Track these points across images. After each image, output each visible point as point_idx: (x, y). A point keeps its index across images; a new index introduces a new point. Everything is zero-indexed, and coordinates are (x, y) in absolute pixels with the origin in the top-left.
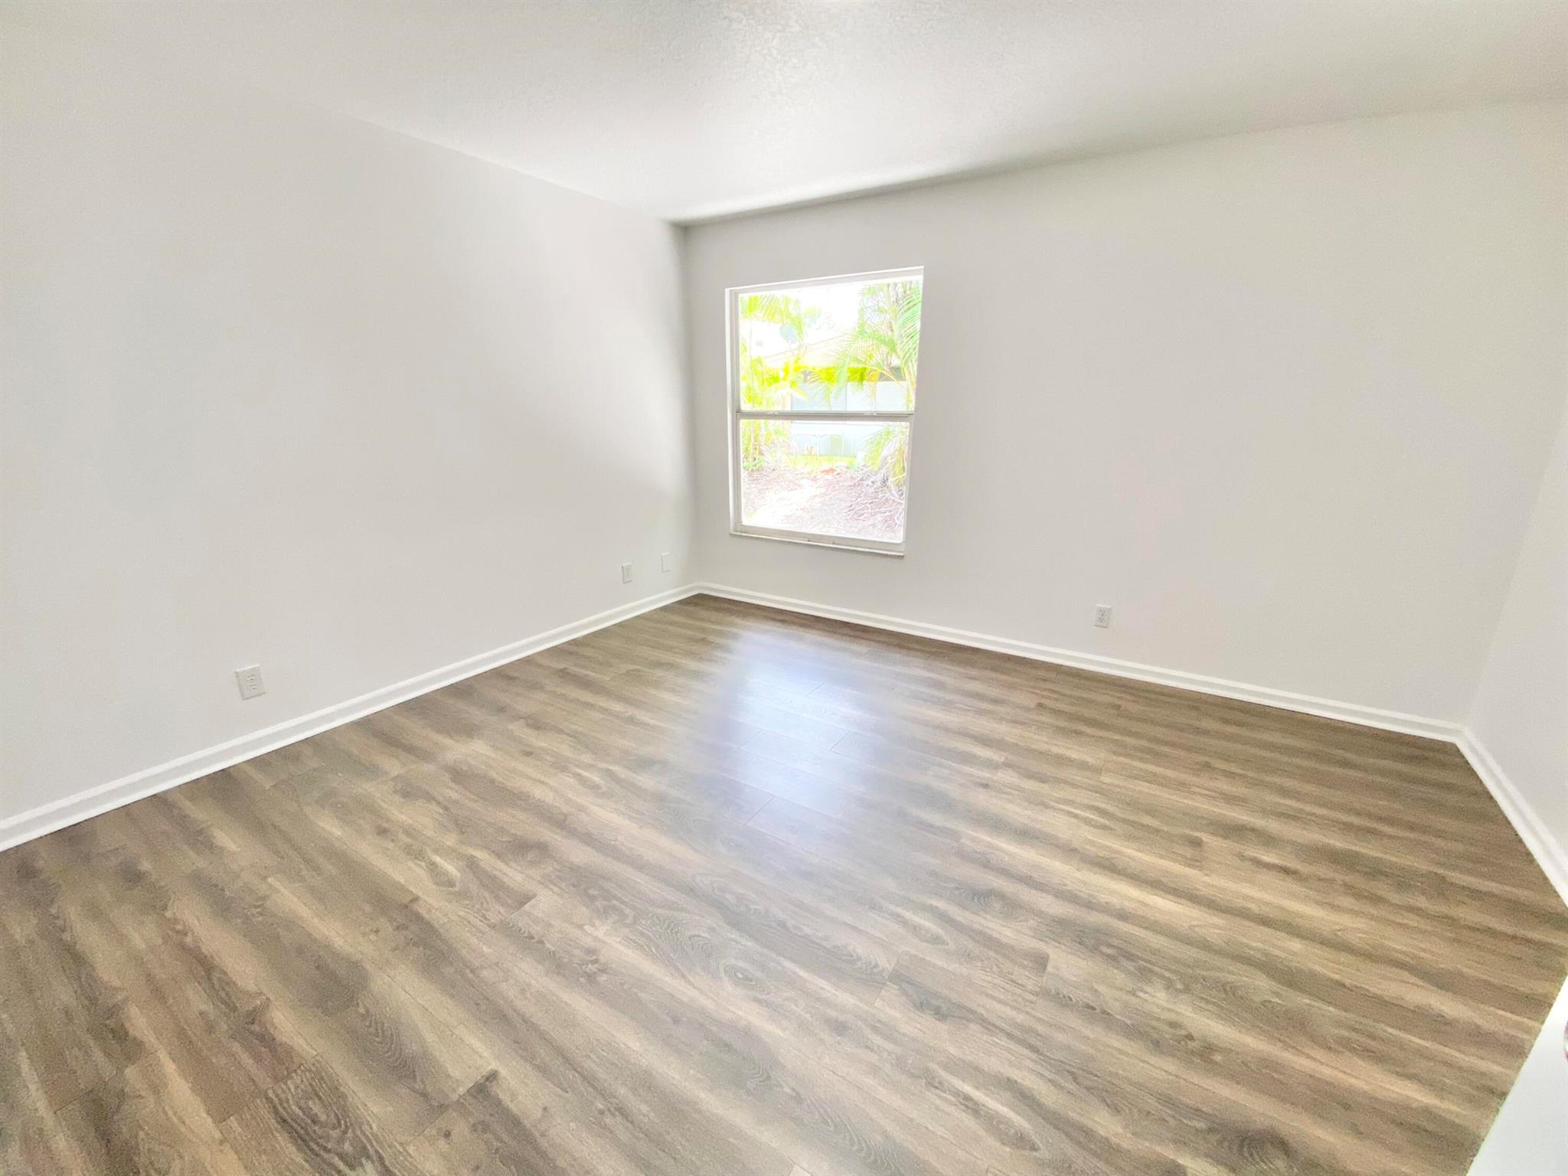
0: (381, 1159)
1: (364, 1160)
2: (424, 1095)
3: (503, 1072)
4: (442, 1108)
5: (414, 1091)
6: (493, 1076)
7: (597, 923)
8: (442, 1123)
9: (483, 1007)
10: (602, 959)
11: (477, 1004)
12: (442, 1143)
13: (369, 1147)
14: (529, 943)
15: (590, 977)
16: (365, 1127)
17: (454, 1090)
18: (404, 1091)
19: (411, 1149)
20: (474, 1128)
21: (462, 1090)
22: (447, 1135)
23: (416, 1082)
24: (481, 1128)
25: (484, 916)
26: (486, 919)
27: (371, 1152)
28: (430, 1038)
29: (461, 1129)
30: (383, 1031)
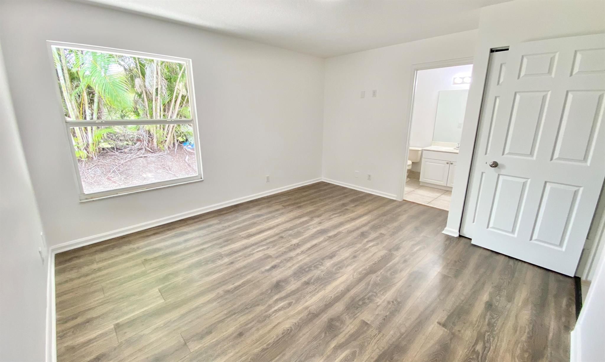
0: (473, 346)
1: (476, 350)
2: (451, 339)
3: (437, 321)
4: (453, 334)
5: (451, 342)
6: (439, 323)
7: (376, 301)
8: (457, 333)
9: (417, 329)
10: (392, 300)
11: (416, 331)
12: (462, 331)
13: (472, 350)
14: (386, 320)
15: (399, 303)
16: (467, 353)
17: (447, 332)
18: (452, 346)
19: (467, 339)
20: (455, 325)
21: (446, 330)
22: (459, 331)
23: (448, 343)
24: (454, 324)
25: (374, 336)
26: (376, 335)
27: (473, 349)
28: (432, 342)
29: (457, 328)
30: (434, 358)
